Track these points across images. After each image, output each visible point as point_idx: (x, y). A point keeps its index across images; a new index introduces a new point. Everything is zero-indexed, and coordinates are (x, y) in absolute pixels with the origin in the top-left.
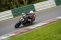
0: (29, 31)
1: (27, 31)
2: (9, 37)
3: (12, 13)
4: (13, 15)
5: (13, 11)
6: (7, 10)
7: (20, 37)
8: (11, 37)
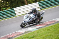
0: (55, 23)
1: (54, 23)
2: (37, 29)
3: (39, 6)
4: (40, 7)
5: (40, 4)
6: (34, 2)
7: (47, 29)
8: (38, 28)
